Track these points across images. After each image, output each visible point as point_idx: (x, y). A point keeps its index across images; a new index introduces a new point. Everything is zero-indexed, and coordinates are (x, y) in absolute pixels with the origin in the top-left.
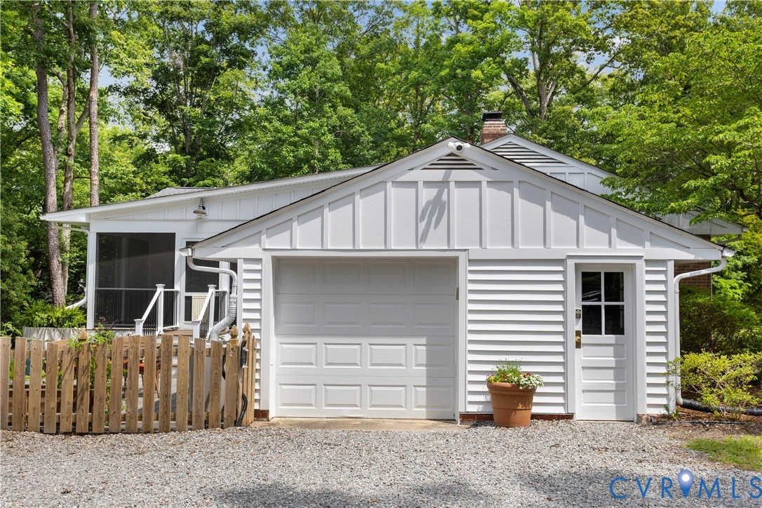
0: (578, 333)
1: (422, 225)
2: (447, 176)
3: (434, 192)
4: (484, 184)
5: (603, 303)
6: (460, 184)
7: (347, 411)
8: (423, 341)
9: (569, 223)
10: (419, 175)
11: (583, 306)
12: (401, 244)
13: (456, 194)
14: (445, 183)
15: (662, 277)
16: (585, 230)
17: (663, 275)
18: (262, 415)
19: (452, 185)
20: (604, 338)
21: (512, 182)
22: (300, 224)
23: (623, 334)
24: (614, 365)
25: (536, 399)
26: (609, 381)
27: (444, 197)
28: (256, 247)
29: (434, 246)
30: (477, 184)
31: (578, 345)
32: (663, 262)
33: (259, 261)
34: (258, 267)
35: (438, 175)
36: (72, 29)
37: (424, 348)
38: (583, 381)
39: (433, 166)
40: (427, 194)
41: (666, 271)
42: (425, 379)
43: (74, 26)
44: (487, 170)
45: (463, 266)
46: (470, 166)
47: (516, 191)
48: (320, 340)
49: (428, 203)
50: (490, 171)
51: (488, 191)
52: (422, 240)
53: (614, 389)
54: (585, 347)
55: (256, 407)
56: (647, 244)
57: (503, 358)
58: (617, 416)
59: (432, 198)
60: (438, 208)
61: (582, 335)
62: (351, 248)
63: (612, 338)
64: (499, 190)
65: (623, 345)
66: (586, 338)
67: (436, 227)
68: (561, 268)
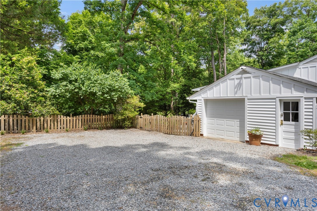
0: (282, 121)
1: (236, 89)
2: (242, 76)
3: (239, 81)
4: (252, 77)
5: (291, 112)
6: (245, 78)
7: (221, 137)
8: (239, 120)
9: (277, 87)
10: (235, 77)
11: (284, 112)
12: (230, 95)
13: (244, 81)
14: (241, 78)
15: (311, 103)
16: (283, 88)
17: (312, 103)
18: (202, 135)
19: (243, 78)
20: (291, 122)
21: (260, 76)
22: (209, 91)
23: (298, 122)
24: (294, 132)
25: (262, 138)
26: (292, 136)
27: (241, 82)
28: (201, 97)
29: (239, 95)
30: (250, 77)
31: (282, 124)
32: (312, 98)
33: (201, 100)
34: (201, 101)
35: (239, 76)
36: (218, 40)
37: (239, 122)
38: (283, 136)
39: (239, 74)
40: (237, 82)
41: (313, 101)
42: (239, 130)
43: (218, 39)
44: (253, 74)
45: (246, 101)
46: (248, 73)
47: (261, 79)
48: (215, 119)
49: (237, 84)
50: (254, 73)
51: (253, 79)
52: (235, 94)
53: (294, 139)
54: (284, 125)
55: (201, 133)
56: (305, 92)
57: (256, 126)
58: (295, 148)
59: (238, 82)
60: (240, 85)
61: (283, 121)
62: (219, 96)
63: (294, 123)
64: (256, 79)
65: (298, 125)
66: (284, 122)
67: (239, 90)
68: (275, 101)
